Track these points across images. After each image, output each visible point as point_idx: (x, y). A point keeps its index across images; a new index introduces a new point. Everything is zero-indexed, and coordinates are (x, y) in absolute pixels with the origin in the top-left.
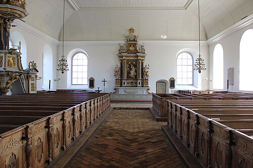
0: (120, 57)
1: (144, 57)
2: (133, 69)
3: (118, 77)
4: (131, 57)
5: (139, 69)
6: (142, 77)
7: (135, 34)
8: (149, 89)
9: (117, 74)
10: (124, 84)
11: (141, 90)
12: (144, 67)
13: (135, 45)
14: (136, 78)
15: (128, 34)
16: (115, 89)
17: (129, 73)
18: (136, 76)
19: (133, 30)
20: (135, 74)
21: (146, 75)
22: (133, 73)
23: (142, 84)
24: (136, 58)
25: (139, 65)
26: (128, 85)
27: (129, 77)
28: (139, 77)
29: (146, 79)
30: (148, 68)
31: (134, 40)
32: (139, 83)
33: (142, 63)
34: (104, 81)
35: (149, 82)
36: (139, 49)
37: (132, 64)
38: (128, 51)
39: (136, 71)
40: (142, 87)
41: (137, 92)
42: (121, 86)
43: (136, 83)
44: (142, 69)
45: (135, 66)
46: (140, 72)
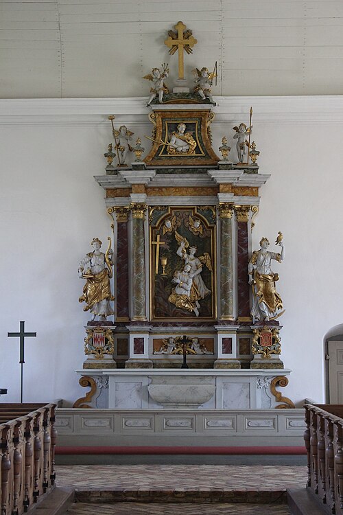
0: (112, 192)
1: (252, 191)
2: (192, 263)
4: (179, 190)
5: (225, 261)
6: (244, 307)
7: (201, 58)
8: (281, 381)
9: (98, 294)
10: (139, 348)
11: (235, 388)
12: (254, 247)
13: (198, 124)
14: (206, 312)
15: (156, 57)
16: (86, 381)
17: (165, 284)
18: (206, 304)
19: (188, 34)
20: (203, 291)
21: (268, 295)
22: (187, 284)
23: (245, 347)
24: (206, 201)
25: (225, 242)
26: (159, 356)
27: (164, 311)
28: (225, 310)
29: (264, 322)
30: (278, 257)
31: (194, 96)
32: (227, 344)
33: (243, 227)
34: (22, 335)
35: (283, 336)
36: (223, 149)
37: (184, 230)
38: (161, 159)
39: (206, 275)
40: (246, 365)
41: (213, 395)
42: (120, 365)
43: (209, 345)
44: (244, 259)
45: (202, 245)
46: (233, 278)
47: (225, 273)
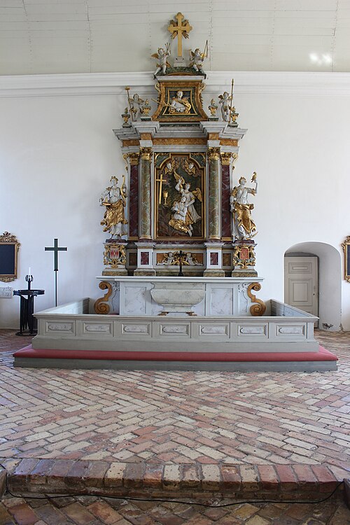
0: (127, 143)
1: (233, 142)
2: (187, 195)
3: (118, 230)
4: (177, 140)
5: (212, 193)
6: (227, 231)
7: (194, 42)
8: (256, 287)
9: (114, 219)
10: (145, 259)
11: (222, 292)
12: (234, 183)
13: (192, 92)
14: (198, 233)
15: (160, 41)
16: (104, 285)
17: (166, 212)
18: (198, 228)
19: (185, 23)
20: (195, 217)
21: (246, 220)
22: (183, 211)
23: (228, 260)
24: (198, 148)
25: (212, 177)
26: (161, 267)
27: (166, 232)
28: (212, 231)
29: (242, 241)
30: (253, 192)
31: (191, 70)
32: (214, 258)
33: (226, 169)
34: (56, 249)
35: (257, 251)
36: (212, 107)
37: (182, 172)
38: (166, 116)
39: (198, 205)
40: (229, 274)
41: (203, 298)
42: (130, 273)
43: (200, 258)
44: (227, 194)
45: (195, 182)
46: (218, 207)
47: (212, 202)
